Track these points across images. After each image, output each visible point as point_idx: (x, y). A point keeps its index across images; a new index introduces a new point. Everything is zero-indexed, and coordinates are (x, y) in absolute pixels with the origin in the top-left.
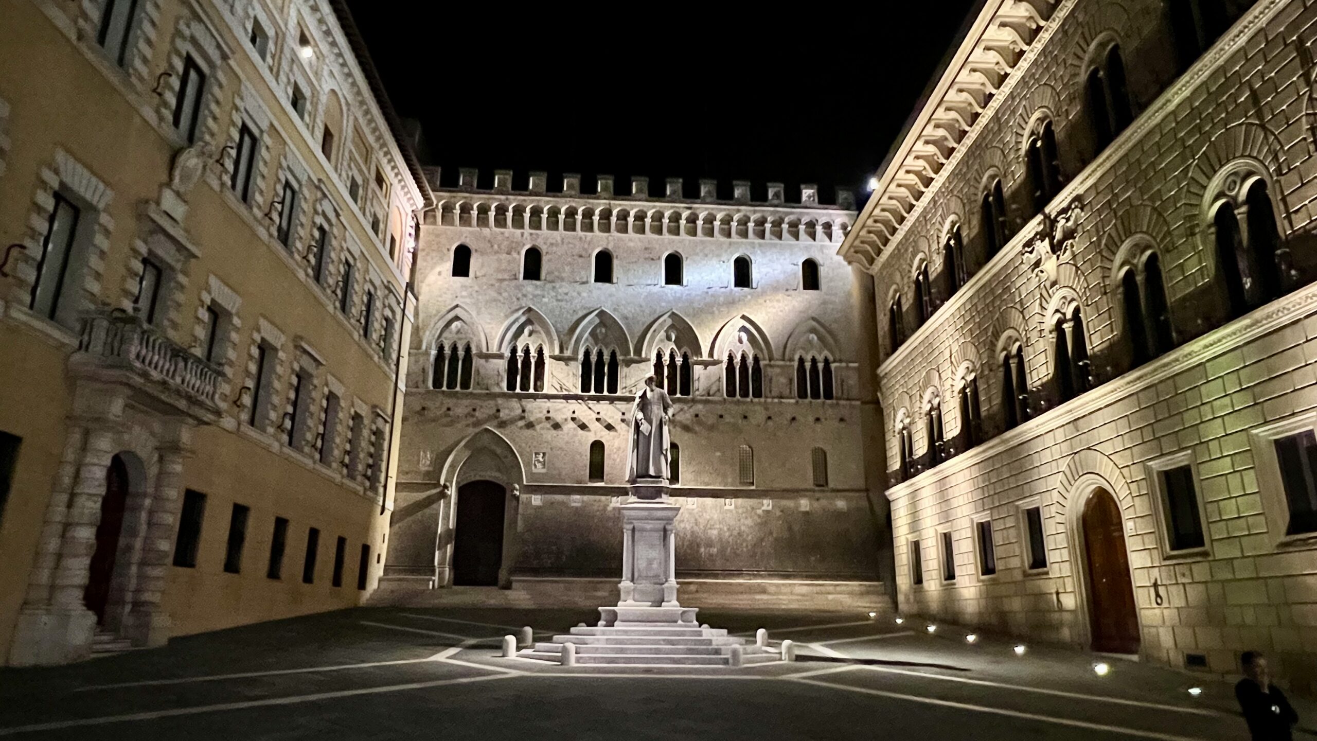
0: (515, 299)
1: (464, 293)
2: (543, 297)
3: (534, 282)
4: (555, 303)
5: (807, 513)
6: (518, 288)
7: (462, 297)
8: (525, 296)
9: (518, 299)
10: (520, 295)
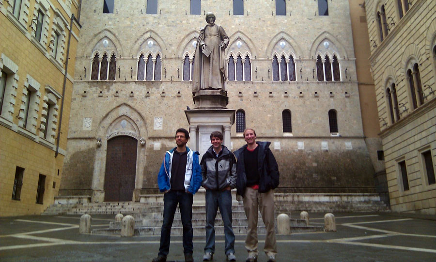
0: (141, 26)
1: (110, 23)
2: (159, 24)
3: (153, 15)
4: (166, 27)
5: (327, 151)
6: (144, 18)
7: (109, 25)
8: (148, 23)
9: (143, 26)
10: (145, 23)
